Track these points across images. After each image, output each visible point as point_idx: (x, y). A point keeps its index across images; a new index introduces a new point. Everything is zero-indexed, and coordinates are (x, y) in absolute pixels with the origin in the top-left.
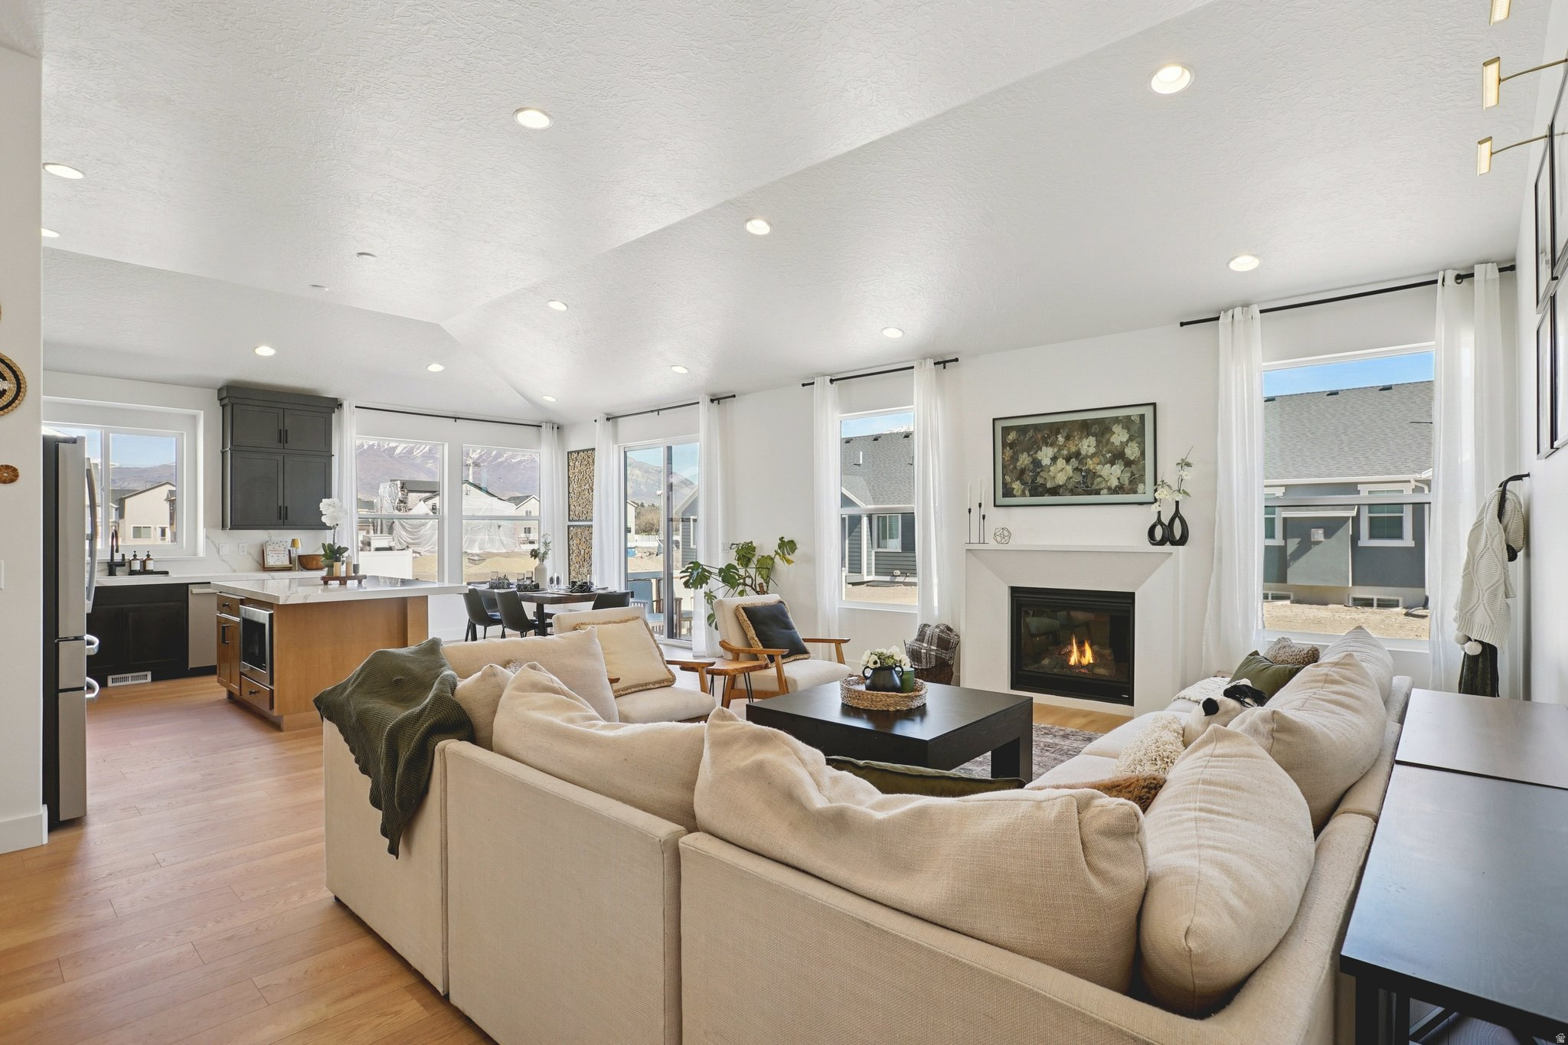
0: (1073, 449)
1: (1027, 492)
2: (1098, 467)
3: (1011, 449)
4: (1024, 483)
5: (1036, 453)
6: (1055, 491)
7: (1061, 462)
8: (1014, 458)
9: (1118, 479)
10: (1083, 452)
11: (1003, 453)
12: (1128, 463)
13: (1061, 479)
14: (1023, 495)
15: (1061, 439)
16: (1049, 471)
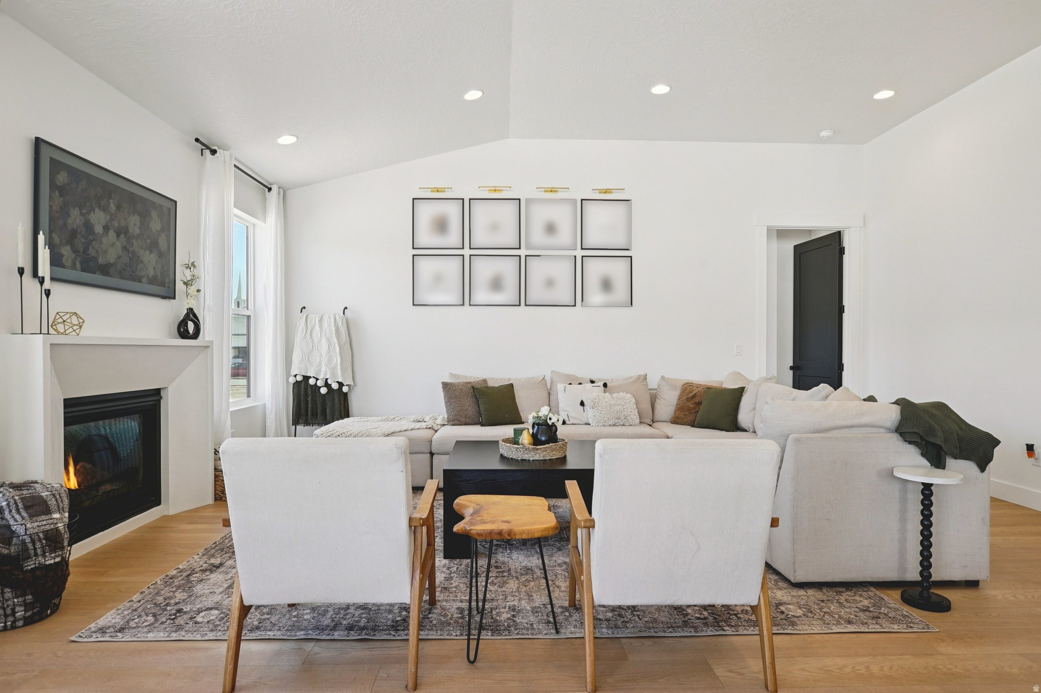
0: (123, 223)
1: (78, 265)
2: (141, 251)
3: (61, 195)
4: (75, 250)
5: (89, 213)
6: (105, 270)
7: (112, 234)
8: (64, 212)
9: (154, 268)
10: (131, 231)
11: (51, 198)
12: (160, 255)
13: (111, 257)
14: (74, 267)
15: (113, 207)
16: (101, 243)
